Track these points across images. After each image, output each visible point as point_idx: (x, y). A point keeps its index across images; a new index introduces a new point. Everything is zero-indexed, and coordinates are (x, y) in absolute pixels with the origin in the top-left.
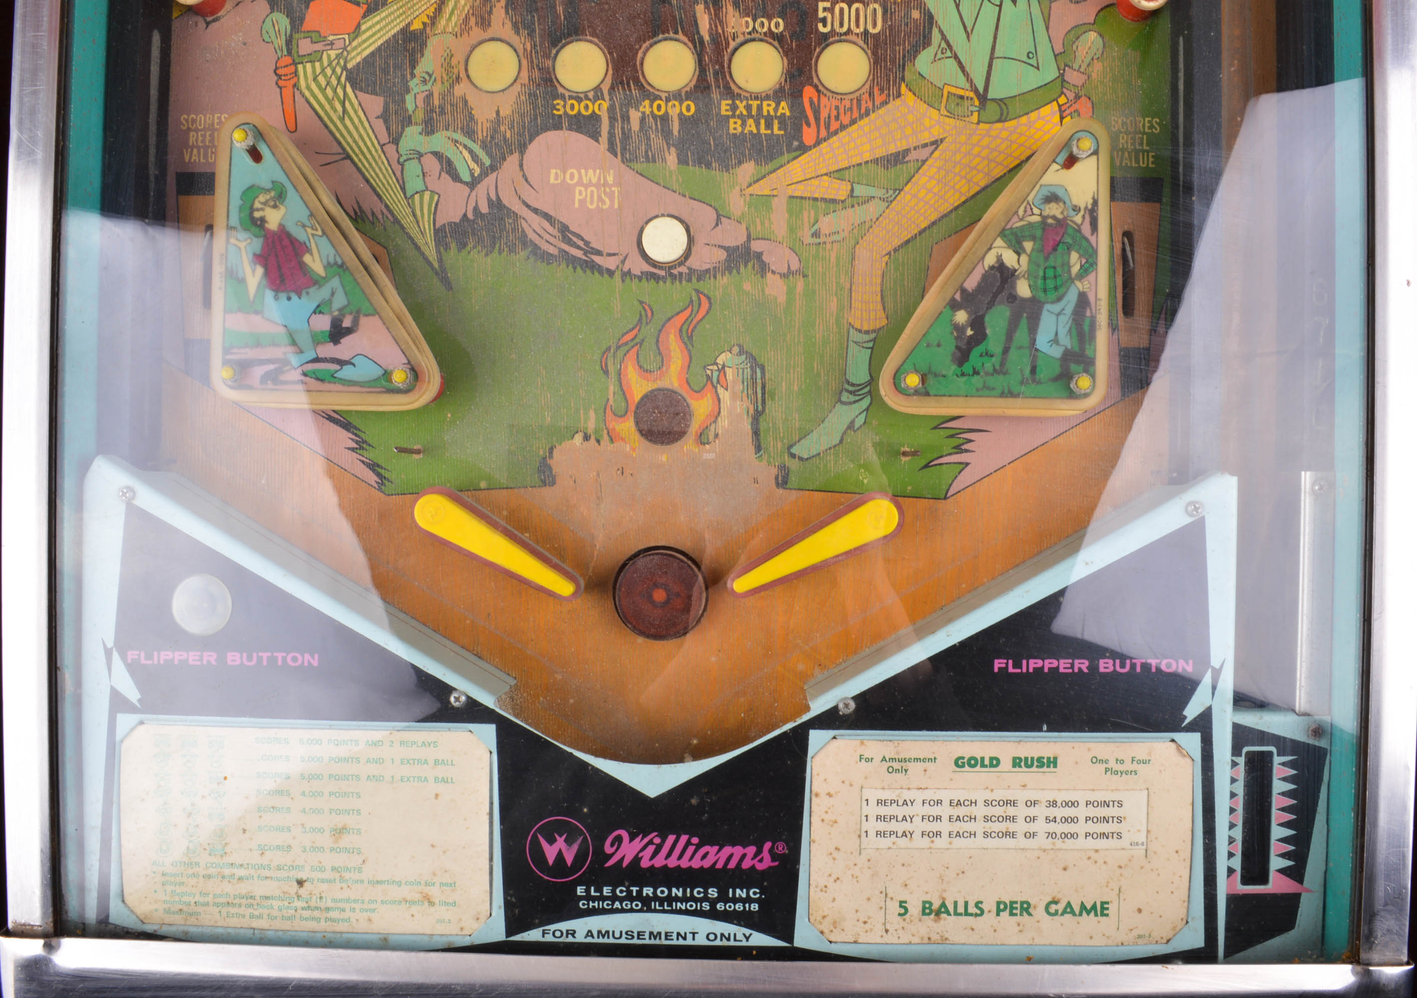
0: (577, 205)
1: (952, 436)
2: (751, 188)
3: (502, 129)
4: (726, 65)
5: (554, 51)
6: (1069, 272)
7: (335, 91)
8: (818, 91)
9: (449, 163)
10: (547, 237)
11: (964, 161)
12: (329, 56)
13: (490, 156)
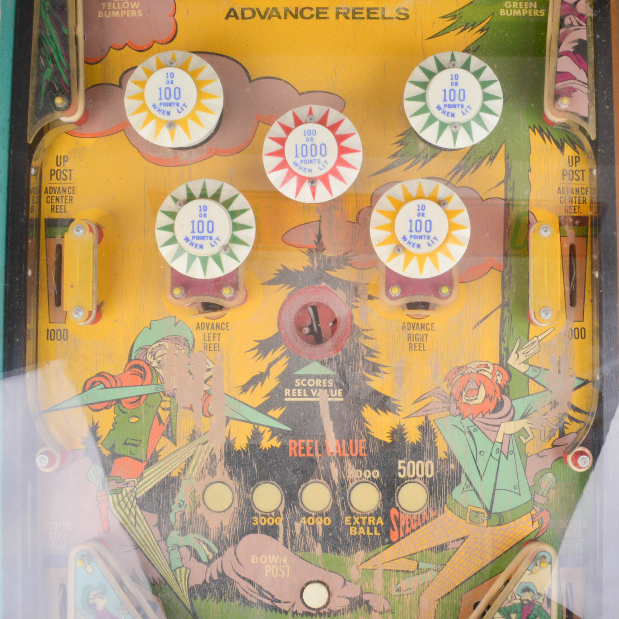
0: (266, 575)
2: (362, 565)
3: (224, 532)
4: (348, 497)
5: (252, 489)
7: (130, 510)
8: (399, 511)
9: (195, 551)
10: (250, 593)
11: (479, 548)
12: (126, 491)
13: (219, 548)
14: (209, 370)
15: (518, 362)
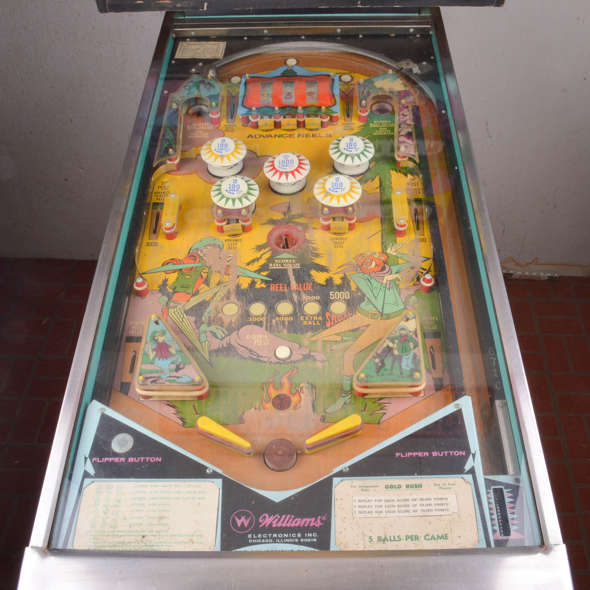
0: (255, 344)
1: (380, 405)
2: (310, 339)
3: (232, 325)
4: (302, 308)
5: (249, 305)
6: (410, 348)
7: (180, 316)
8: (331, 313)
9: (215, 333)
10: (245, 353)
12: (179, 307)
13: (228, 332)
14: (230, 257)
15: (392, 251)
